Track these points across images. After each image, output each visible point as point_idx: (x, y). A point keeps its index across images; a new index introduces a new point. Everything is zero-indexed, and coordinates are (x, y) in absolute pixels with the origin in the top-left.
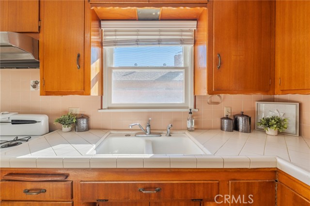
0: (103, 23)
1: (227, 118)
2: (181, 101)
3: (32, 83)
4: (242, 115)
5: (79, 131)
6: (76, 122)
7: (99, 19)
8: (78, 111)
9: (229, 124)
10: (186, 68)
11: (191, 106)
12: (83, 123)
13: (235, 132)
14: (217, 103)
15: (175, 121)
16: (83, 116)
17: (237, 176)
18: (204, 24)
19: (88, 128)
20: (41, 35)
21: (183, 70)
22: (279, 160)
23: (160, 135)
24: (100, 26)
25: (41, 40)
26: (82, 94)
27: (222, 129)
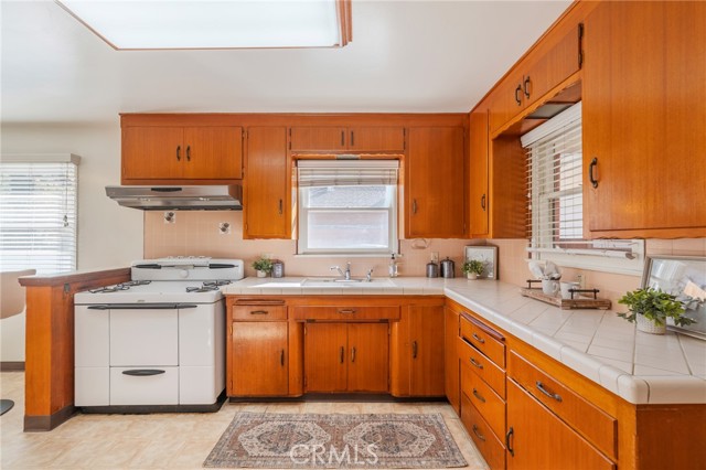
0: (299, 162)
1: (432, 264)
2: (382, 245)
3: (221, 225)
4: (448, 260)
5: (275, 277)
6: (272, 269)
7: (296, 160)
8: (272, 256)
9: (434, 269)
10: (389, 209)
11: (395, 250)
12: (278, 271)
13: (439, 279)
14: (423, 248)
15: (377, 267)
16: (278, 262)
17: (414, 301)
18: (402, 162)
19: (283, 275)
20: (244, 181)
21: (387, 212)
22: (446, 289)
23: (360, 281)
24: (296, 165)
25: (244, 186)
26: (284, 238)
27: (428, 276)
